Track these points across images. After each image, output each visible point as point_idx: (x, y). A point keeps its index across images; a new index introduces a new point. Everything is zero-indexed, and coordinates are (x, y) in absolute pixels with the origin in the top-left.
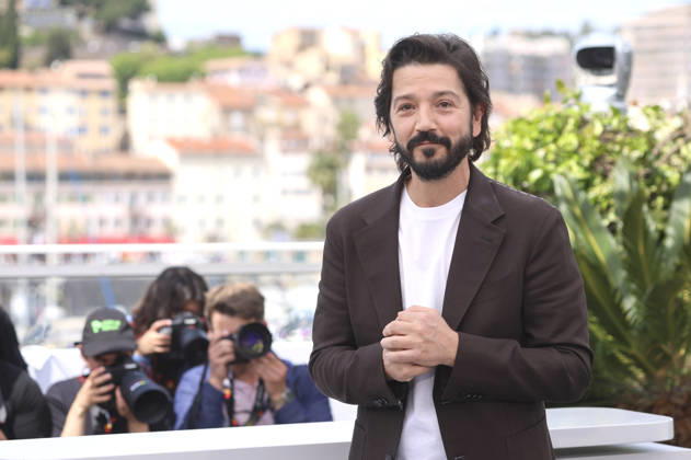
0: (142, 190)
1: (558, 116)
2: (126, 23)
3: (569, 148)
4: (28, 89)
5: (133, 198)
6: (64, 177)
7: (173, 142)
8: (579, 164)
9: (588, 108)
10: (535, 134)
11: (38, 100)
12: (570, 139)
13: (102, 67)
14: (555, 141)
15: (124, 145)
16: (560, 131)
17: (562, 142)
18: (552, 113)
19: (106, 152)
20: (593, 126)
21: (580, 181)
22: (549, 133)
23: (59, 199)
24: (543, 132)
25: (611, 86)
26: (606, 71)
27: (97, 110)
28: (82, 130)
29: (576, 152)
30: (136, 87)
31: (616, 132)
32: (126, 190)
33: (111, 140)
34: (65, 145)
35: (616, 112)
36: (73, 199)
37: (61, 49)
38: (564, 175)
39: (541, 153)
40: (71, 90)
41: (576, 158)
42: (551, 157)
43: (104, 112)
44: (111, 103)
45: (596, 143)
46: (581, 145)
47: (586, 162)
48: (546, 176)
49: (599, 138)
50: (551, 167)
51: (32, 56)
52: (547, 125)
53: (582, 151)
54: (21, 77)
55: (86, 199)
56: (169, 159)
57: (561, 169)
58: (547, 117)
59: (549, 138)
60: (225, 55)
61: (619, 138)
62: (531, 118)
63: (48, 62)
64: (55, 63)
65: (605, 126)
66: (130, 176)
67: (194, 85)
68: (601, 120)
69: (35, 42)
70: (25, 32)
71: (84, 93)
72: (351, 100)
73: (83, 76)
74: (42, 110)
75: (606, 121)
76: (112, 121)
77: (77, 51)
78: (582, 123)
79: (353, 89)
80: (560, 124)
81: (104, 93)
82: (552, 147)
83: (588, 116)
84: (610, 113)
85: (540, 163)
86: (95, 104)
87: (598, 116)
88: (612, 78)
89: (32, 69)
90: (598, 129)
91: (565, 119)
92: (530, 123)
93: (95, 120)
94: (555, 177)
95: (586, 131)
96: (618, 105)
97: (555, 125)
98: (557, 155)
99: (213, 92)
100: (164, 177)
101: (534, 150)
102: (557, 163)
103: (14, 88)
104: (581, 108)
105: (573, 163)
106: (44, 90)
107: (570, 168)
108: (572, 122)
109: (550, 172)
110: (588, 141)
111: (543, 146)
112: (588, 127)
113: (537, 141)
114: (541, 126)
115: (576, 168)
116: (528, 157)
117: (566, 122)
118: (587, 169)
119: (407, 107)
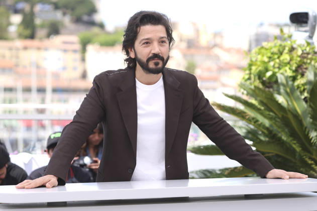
1: (280, 46)
3: (286, 61)
4: (39, 49)
8: (290, 69)
9: (295, 41)
10: (269, 55)
12: (286, 57)
14: (279, 58)
16: (281, 54)
17: (282, 58)
18: (278, 45)
20: (297, 50)
21: (291, 77)
22: (276, 54)
24: (272, 53)
25: (306, 31)
26: (304, 25)
29: (289, 63)
31: (308, 54)
35: (308, 44)
38: (282, 74)
39: (272, 64)
41: (288, 66)
42: (277, 65)
45: (299, 59)
46: (291, 60)
47: (294, 68)
48: (274, 74)
49: (300, 57)
50: (276, 70)
51: (41, 33)
52: (275, 50)
53: (291, 63)
57: (281, 71)
58: (275, 47)
59: (276, 56)
61: (310, 56)
62: (267, 47)
63: (48, 36)
64: (52, 36)
65: (303, 51)
68: (301, 48)
69: (42, 26)
70: (38, 21)
75: (304, 48)
78: (292, 49)
80: (281, 50)
82: (277, 61)
83: (295, 46)
84: (306, 45)
85: (271, 68)
87: (300, 46)
88: (307, 28)
89: (41, 39)
90: (300, 52)
92: (267, 49)
94: (279, 75)
95: (294, 54)
96: (310, 41)
97: (279, 50)
98: (280, 64)
101: (269, 62)
102: (279, 68)
104: (291, 42)
105: (287, 68)
106: (46, 49)
107: (286, 71)
108: (287, 49)
109: (276, 73)
110: (295, 58)
111: (272, 61)
112: (295, 51)
113: (270, 58)
114: (272, 51)
115: (288, 71)
116: (265, 65)
117: (284, 49)
118: (294, 71)
119: (147, 43)
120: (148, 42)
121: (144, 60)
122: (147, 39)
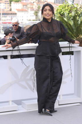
0: (13, 15)
5: (12, 16)
6: (3, 14)
7: (17, 9)
9: (69, 4)
12: (67, 8)
15: (11, 10)
16: (65, 7)
17: (65, 8)
19: (8, 11)
21: (68, 13)
23: (2, 17)
24: (63, 7)
25: (72, 1)
27: (7, 6)
28: (5, 8)
29: (67, 9)
30: (12, 2)
32: (11, 16)
33: (9, 9)
34: (3, 10)
35: (72, 4)
36: (4, 17)
39: (63, 10)
40: (4, 3)
43: (8, 6)
44: (9, 5)
46: (68, 9)
47: (69, 11)
50: (64, 11)
52: (64, 6)
55: (6, 17)
56: (16, 12)
58: (64, 5)
61: (73, 8)
66: (11, 14)
67: (19, 2)
71: (6, 3)
72: (39, 4)
76: (9, 7)
78: (68, 6)
79: (40, 3)
81: (8, 3)
86: (7, 5)
90: (70, 7)
91: (66, 5)
92: (62, 6)
93: (7, 7)
94: (65, 13)
95: (69, 7)
96: (73, 4)
99: (22, 3)
100: (16, 14)
102: (65, 11)
105: (67, 11)
106: (1, 3)
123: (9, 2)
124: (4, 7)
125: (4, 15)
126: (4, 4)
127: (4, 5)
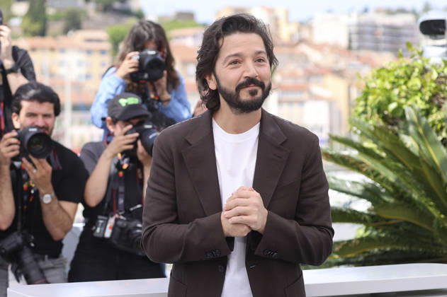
1: (408, 66)
2: (117, 5)
3: (416, 88)
4: (52, 49)
6: (76, 108)
8: (421, 98)
9: (428, 61)
10: (392, 79)
11: (59, 56)
12: (415, 82)
13: (102, 34)
14: (406, 83)
16: (409, 78)
17: (410, 84)
18: (404, 64)
20: (432, 73)
21: (423, 110)
22: (402, 78)
23: (73, 123)
24: (397, 77)
25: (443, 46)
26: (439, 36)
27: (98, 63)
28: (88, 76)
29: (420, 91)
31: (446, 78)
34: (77, 86)
36: (82, 123)
37: (74, 23)
38: (411, 106)
39: (396, 91)
40: (81, 50)
41: (419, 94)
42: (403, 94)
44: (107, 59)
45: (434, 85)
46: (423, 86)
47: (427, 98)
48: (400, 107)
49: (435, 82)
50: (403, 101)
51: (55, 27)
52: (400, 72)
53: (424, 90)
54: (47, 41)
57: (410, 102)
58: (400, 67)
59: (402, 82)
60: (183, 26)
62: (389, 68)
63: (66, 32)
64: (71, 32)
65: (439, 74)
68: (436, 69)
69: (57, 18)
70: (50, 11)
71: (89, 52)
73: (89, 40)
74: (61, 64)
75: (440, 70)
77: (85, 24)
78: (424, 71)
80: (409, 72)
81: (103, 52)
82: (404, 87)
83: (428, 67)
84: (443, 65)
85: (396, 98)
86: (97, 59)
87: (434, 66)
88: (444, 42)
89: (55, 36)
90: (435, 76)
91: (414, 67)
92: (388, 71)
93: (97, 70)
94: (405, 107)
95: (427, 76)
97: (406, 73)
98: (407, 92)
101: (392, 89)
102: (407, 98)
103: (43, 49)
104: (423, 61)
105: (418, 98)
106: (63, 51)
107: (416, 102)
108: (417, 70)
109: (402, 104)
110: (428, 84)
111: (397, 87)
112: (428, 74)
113: (393, 83)
114: (396, 73)
115: (419, 101)
116: (388, 94)
117: (413, 71)
118: (427, 102)
119: (235, 62)
120: (237, 61)
121: (233, 89)
122: (236, 55)
123: (107, 46)
124: (83, 71)
125: (80, 115)
126: (82, 57)
127: (80, 63)
